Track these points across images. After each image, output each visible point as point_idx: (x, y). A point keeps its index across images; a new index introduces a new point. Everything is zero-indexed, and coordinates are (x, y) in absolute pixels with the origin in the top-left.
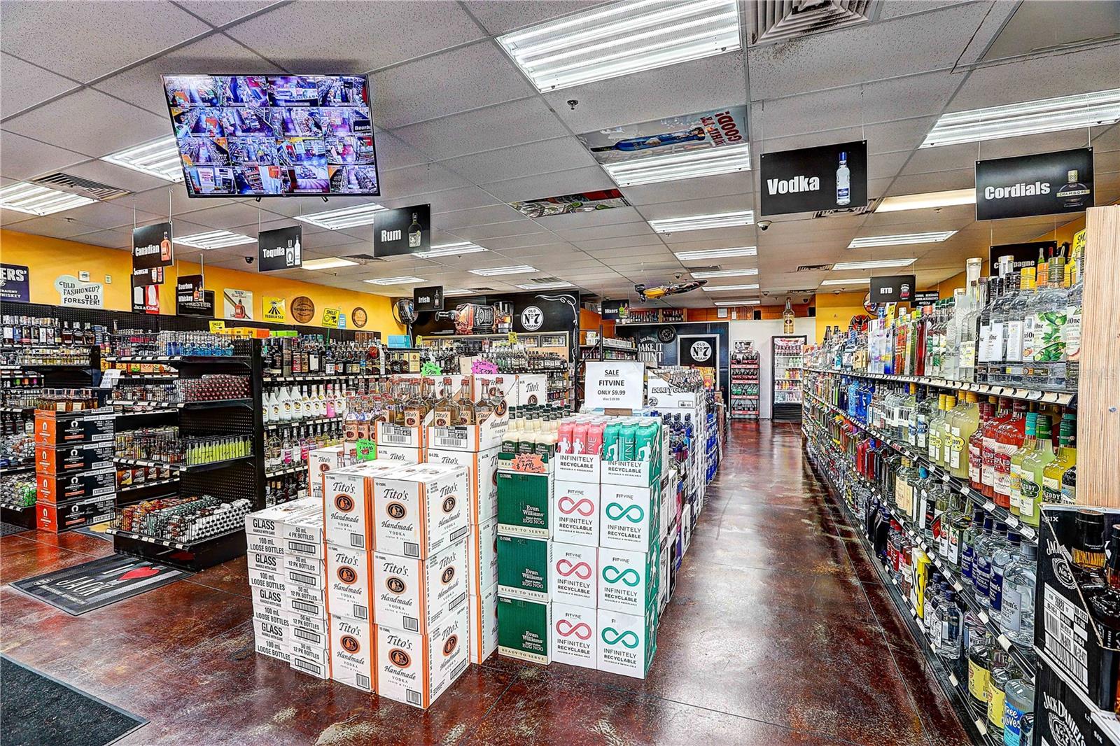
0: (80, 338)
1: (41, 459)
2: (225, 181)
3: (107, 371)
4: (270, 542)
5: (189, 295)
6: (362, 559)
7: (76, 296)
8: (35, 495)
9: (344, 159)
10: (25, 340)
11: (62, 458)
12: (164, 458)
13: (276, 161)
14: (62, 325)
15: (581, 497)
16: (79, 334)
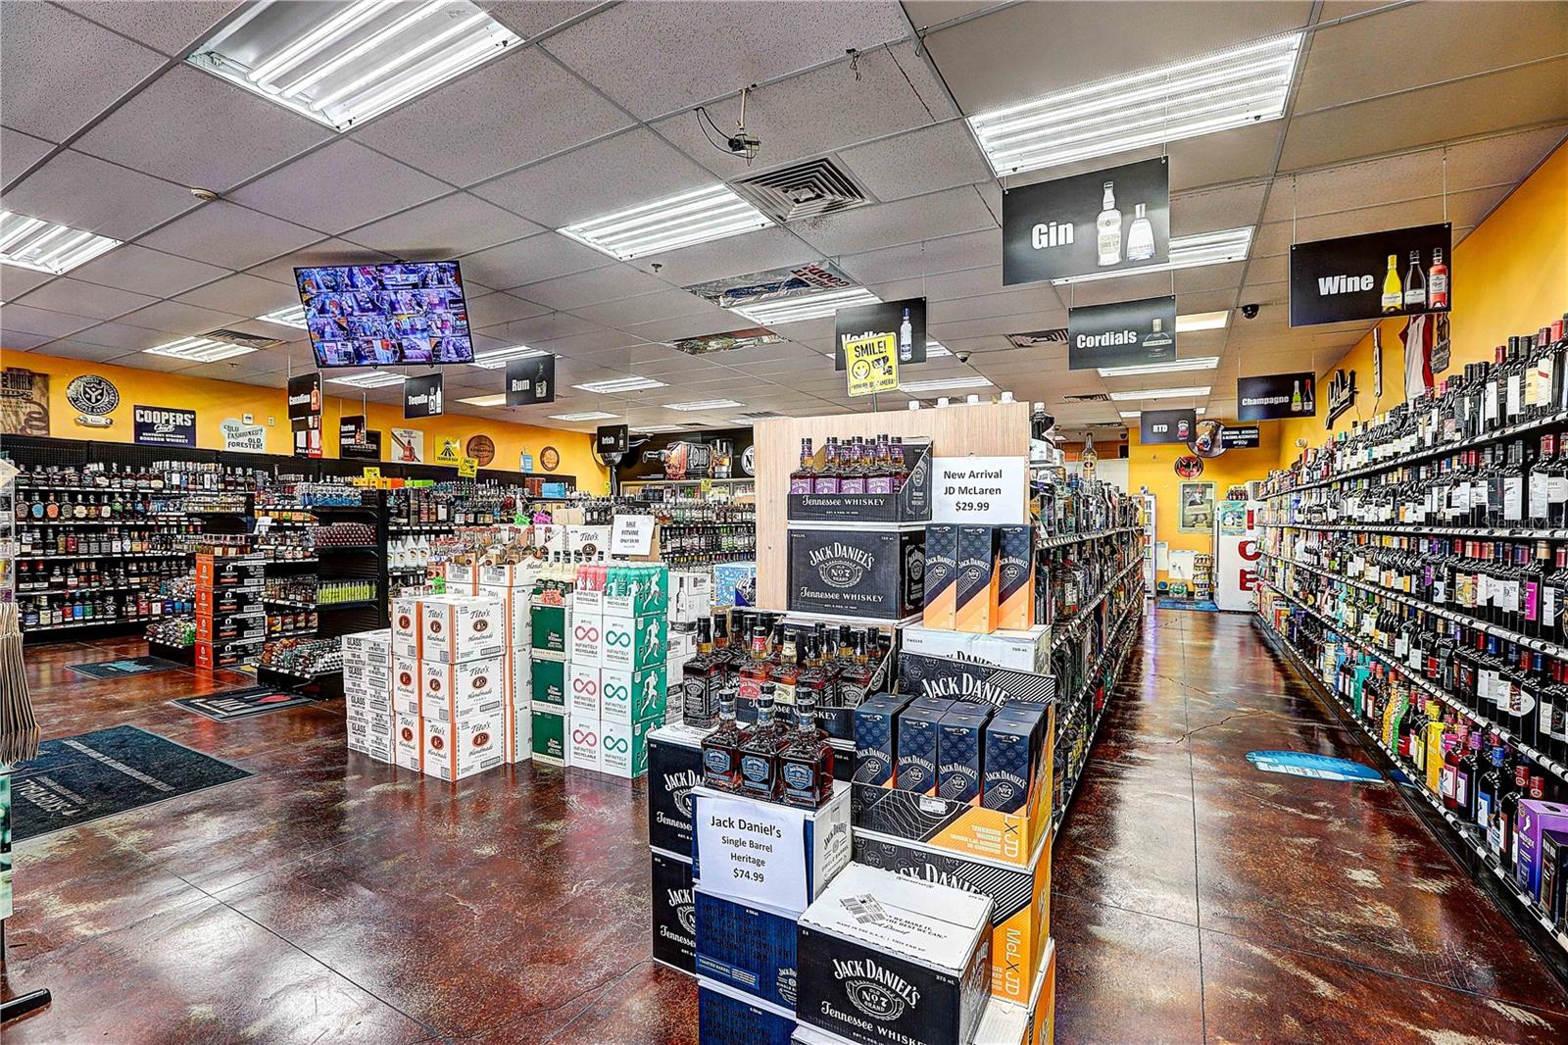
0: (241, 485)
1: (200, 600)
2: (347, 354)
3: (261, 519)
4: (359, 656)
5: (352, 437)
6: (415, 665)
7: (240, 440)
8: (194, 634)
9: (443, 332)
10: (191, 487)
11: (217, 599)
12: (298, 598)
13: (387, 336)
14: (226, 471)
15: (590, 626)
16: (241, 480)
